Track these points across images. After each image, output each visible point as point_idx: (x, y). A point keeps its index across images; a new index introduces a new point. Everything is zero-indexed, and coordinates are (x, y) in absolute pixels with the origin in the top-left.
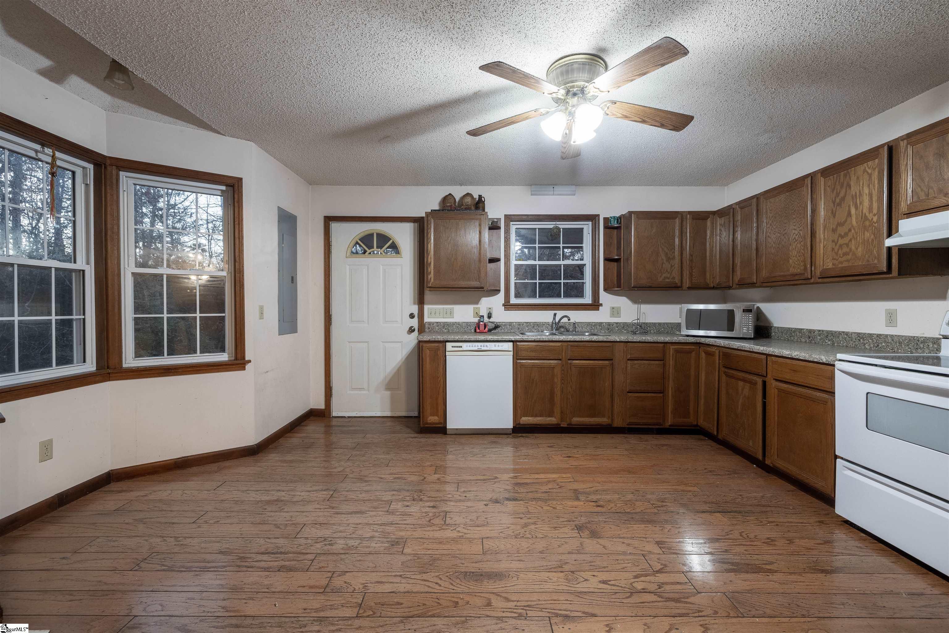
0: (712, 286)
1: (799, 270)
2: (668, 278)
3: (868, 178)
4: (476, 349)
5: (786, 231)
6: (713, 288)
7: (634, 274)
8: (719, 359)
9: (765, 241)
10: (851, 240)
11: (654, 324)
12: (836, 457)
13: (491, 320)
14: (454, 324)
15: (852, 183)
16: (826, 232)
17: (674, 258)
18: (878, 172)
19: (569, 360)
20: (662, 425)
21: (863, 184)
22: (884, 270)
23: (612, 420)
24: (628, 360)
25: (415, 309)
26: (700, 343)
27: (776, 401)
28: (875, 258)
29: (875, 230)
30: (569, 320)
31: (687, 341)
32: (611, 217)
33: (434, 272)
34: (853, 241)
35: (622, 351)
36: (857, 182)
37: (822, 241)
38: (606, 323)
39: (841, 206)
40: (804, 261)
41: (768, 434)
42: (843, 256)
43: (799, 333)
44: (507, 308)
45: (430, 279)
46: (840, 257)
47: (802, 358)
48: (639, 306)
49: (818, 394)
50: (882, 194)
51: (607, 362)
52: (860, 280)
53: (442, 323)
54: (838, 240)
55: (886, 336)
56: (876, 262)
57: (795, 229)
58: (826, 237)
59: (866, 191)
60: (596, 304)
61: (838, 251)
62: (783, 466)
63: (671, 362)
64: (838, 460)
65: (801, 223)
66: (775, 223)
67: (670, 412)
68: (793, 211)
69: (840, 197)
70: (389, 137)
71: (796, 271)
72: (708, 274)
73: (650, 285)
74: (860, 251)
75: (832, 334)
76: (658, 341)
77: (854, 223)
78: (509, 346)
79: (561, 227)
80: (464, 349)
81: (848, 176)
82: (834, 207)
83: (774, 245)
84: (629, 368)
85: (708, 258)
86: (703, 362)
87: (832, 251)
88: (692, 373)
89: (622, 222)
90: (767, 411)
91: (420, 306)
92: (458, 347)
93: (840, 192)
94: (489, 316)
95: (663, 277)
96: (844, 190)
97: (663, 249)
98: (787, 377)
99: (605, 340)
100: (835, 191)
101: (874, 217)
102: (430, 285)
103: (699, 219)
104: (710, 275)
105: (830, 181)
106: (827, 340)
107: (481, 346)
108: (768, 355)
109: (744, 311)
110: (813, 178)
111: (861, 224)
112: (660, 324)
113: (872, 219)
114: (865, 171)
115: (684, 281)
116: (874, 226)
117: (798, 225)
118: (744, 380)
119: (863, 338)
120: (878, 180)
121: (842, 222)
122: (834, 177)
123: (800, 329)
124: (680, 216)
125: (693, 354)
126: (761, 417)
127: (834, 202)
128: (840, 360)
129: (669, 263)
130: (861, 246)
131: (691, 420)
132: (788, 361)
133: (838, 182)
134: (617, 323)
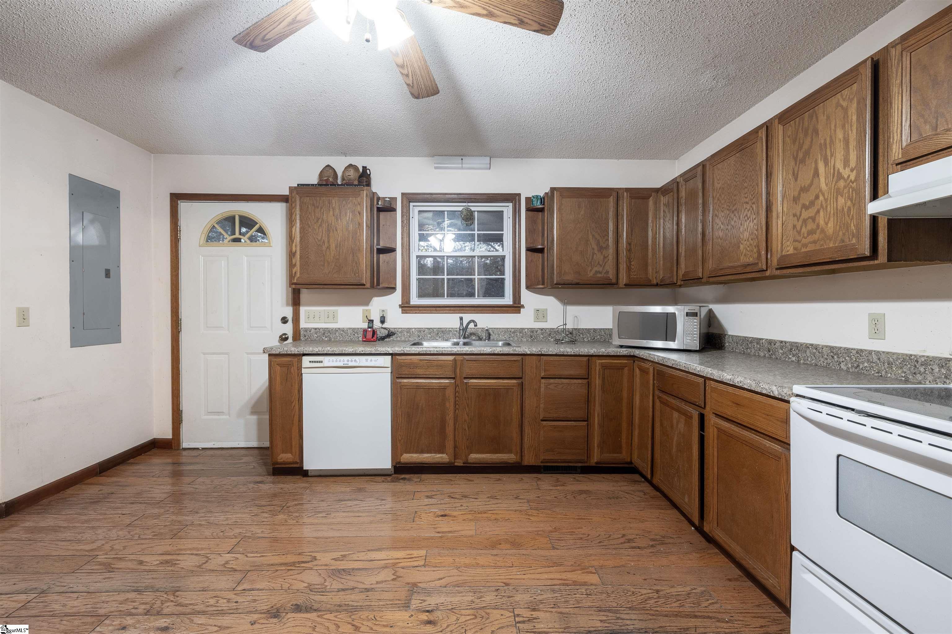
0: (655, 282)
1: (751, 259)
2: (600, 273)
3: (842, 116)
4: (341, 364)
5: (736, 206)
6: (657, 285)
7: (557, 267)
8: (654, 380)
9: (712, 222)
10: (818, 212)
11: (588, 330)
12: (793, 549)
13: (384, 326)
14: (337, 330)
15: (820, 127)
16: (785, 202)
17: (607, 247)
18: (857, 104)
19: (465, 378)
20: (587, 462)
21: (835, 126)
22: (866, 253)
23: (522, 456)
24: (542, 378)
25: (288, 312)
26: (634, 356)
27: (716, 445)
28: (853, 237)
29: (853, 194)
30: (476, 325)
31: (618, 354)
32: (533, 197)
33: (300, 264)
34: (822, 213)
35: (534, 366)
36: (827, 124)
37: (781, 215)
38: (528, 329)
39: (805, 163)
40: (758, 246)
41: (707, 491)
42: (808, 235)
43: (757, 344)
44: (404, 310)
45: (295, 273)
46: (804, 237)
47: (747, 387)
48: (565, 307)
49: (768, 443)
50: (862, 135)
51: (514, 381)
52: (833, 272)
53: (321, 330)
54: (801, 212)
55: (870, 352)
56: (854, 241)
57: (747, 203)
58: (785, 209)
59: (840, 135)
60: (516, 305)
61: (801, 229)
62: (723, 540)
63: (597, 382)
64: (795, 553)
65: (754, 194)
66: (723, 196)
67: (596, 445)
68: (744, 178)
69: (803, 150)
70: (181, 68)
71: (748, 260)
72: (650, 268)
73: (578, 281)
74: (830, 228)
75: (797, 347)
76: (581, 354)
77: (823, 186)
78: (387, 361)
79: (473, 209)
80: (325, 365)
81: (814, 117)
82: (796, 165)
83: (722, 226)
84: (542, 389)
85: (650, 248)
86: (637, 380)
87: (794, 229)
88: (625, 394)
89: (546, 203)
90: (706, 456)
91: (295, 307)
92: (317, 362)
93: (803, 142)
94: (383, 321)
95: (593, 271)
96: (809, 139)
97: (593, 236)
98: (729, 413)
99: (512, 352)
100: (797, 143)
101: (851, 173)
102: (295, 281)
103: (638, 198)
104: (653, 269)
105: (790, 128)
106: (790, 354)
107: (348, 361)
108: (706, 379)
109: (688, 314)
110: (769, 129)
111: (833, 185)
112: (595, 330)
113: (849, 176)
114: (838, 105)
115: (620, 276)
116: (851, 187)
117: (750, 196)
118: (679, 410)
119: (837, 354)
120: (857, 115)
121: (806, 186)
122: (795, 123)
123: (757, 339)
124: (614, 194)
125: (626, 370)
126: (697, 465)
127: (795, 159)
128: (798, 396)
129: (602, 253)
130: (832, 219)
131: (624, 456)
132: (730, 389)
133: (800, 128)
134: (542, 329)
